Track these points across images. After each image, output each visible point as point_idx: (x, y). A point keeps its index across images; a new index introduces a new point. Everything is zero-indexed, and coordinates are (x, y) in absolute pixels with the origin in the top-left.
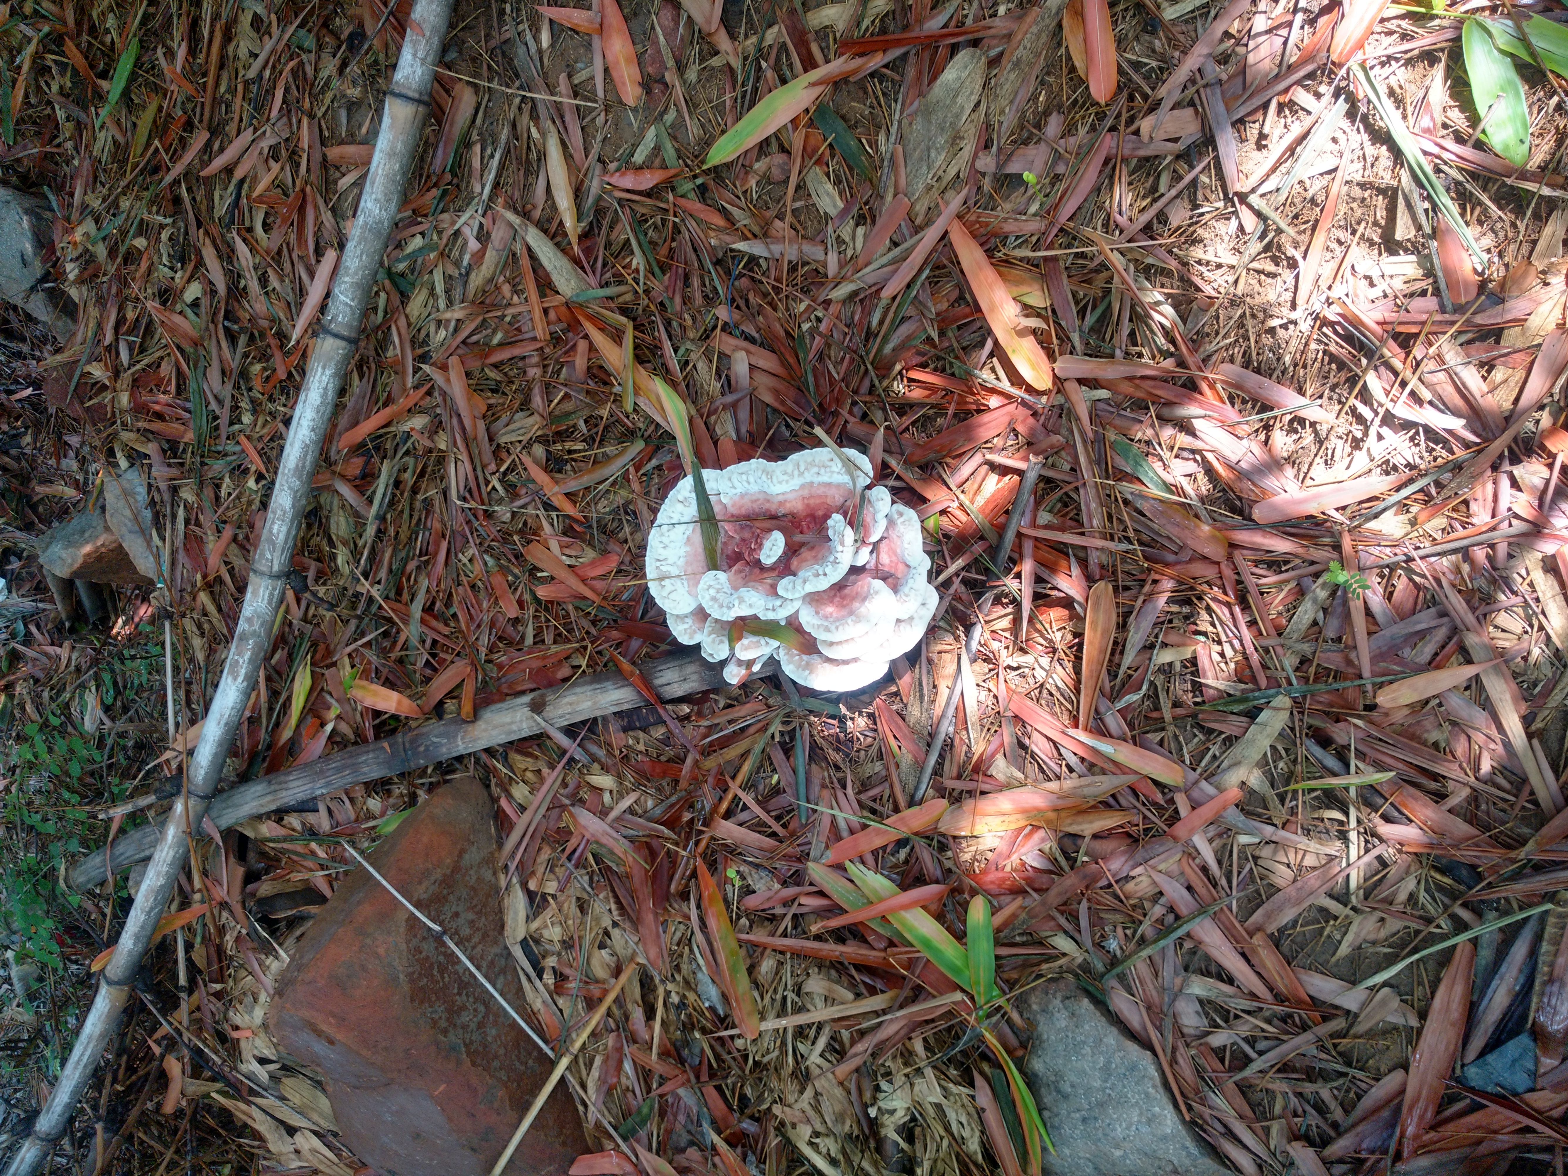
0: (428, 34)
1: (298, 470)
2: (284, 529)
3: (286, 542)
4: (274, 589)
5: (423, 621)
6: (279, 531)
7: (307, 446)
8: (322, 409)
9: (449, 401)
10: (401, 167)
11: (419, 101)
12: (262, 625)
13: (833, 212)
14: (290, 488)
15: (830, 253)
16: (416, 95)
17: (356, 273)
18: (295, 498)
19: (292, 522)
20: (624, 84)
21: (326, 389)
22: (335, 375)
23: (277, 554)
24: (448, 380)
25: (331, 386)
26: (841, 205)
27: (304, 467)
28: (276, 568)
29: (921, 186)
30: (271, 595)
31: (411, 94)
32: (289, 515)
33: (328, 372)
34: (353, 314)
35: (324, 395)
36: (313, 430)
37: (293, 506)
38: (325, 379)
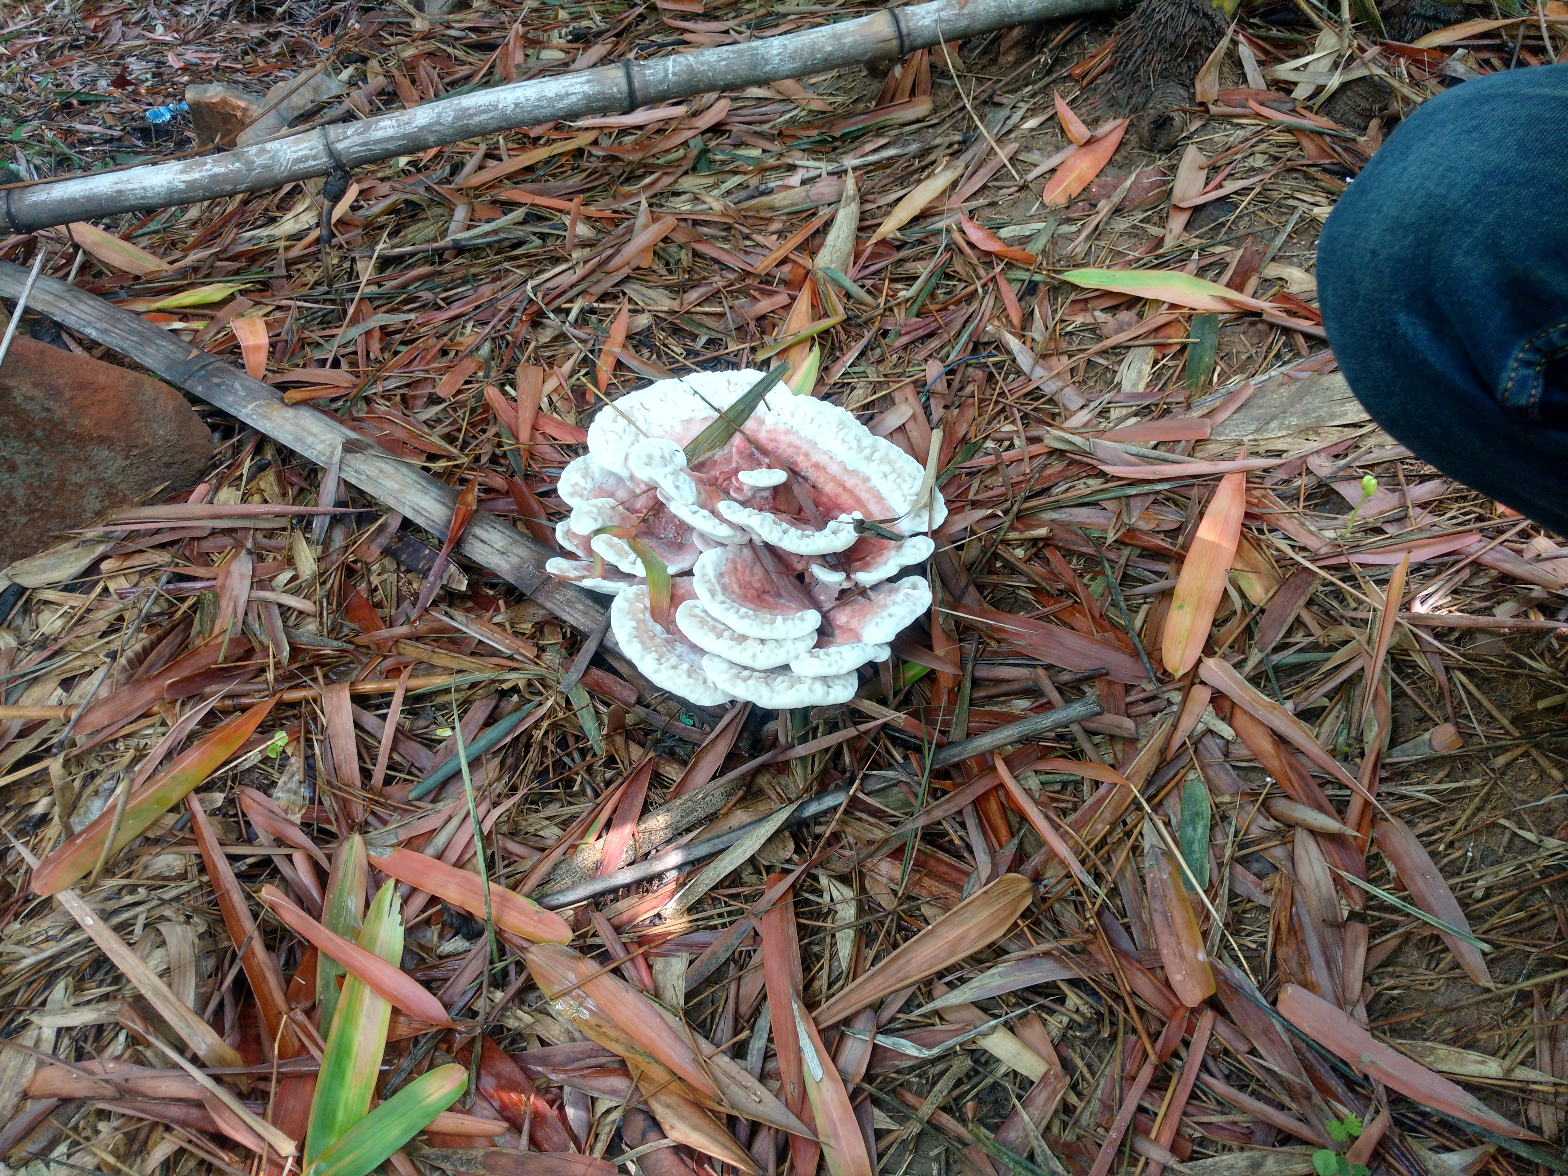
0: (965, 11)
1: (464, 113)
2: (390, 132)
3: (376, 142)
4: (315, 158)
5: (368, 333)
6: (384, 128)
7: (496, 108)
8: (544, 103)
9: (626, 238)
10: (830, 53)
11: (901, 37)
12: (265, 167)
13: (1127, 387)
14: (439, 115)
15: (1085, 411)
16: (905, 31)
17: (702, 64)
18: (432, 125)
19: (404, 136)
20: (1059, 185)
21: (568, 95)
22: (588, 97)
23: (358, 139)
24: (646, 227)
25: (574, 99)
26: (1141, 388)
27: (471, 116)
28: (340, 146)
29: (1233, 436)
30: (306, 158)
31: (903, 24)
32: (409, 129)
33: (586, 88)
34: (661, 82)
35: (560, 97)
36: (517, 105)
37: (421, 129)
38: (578, 89)
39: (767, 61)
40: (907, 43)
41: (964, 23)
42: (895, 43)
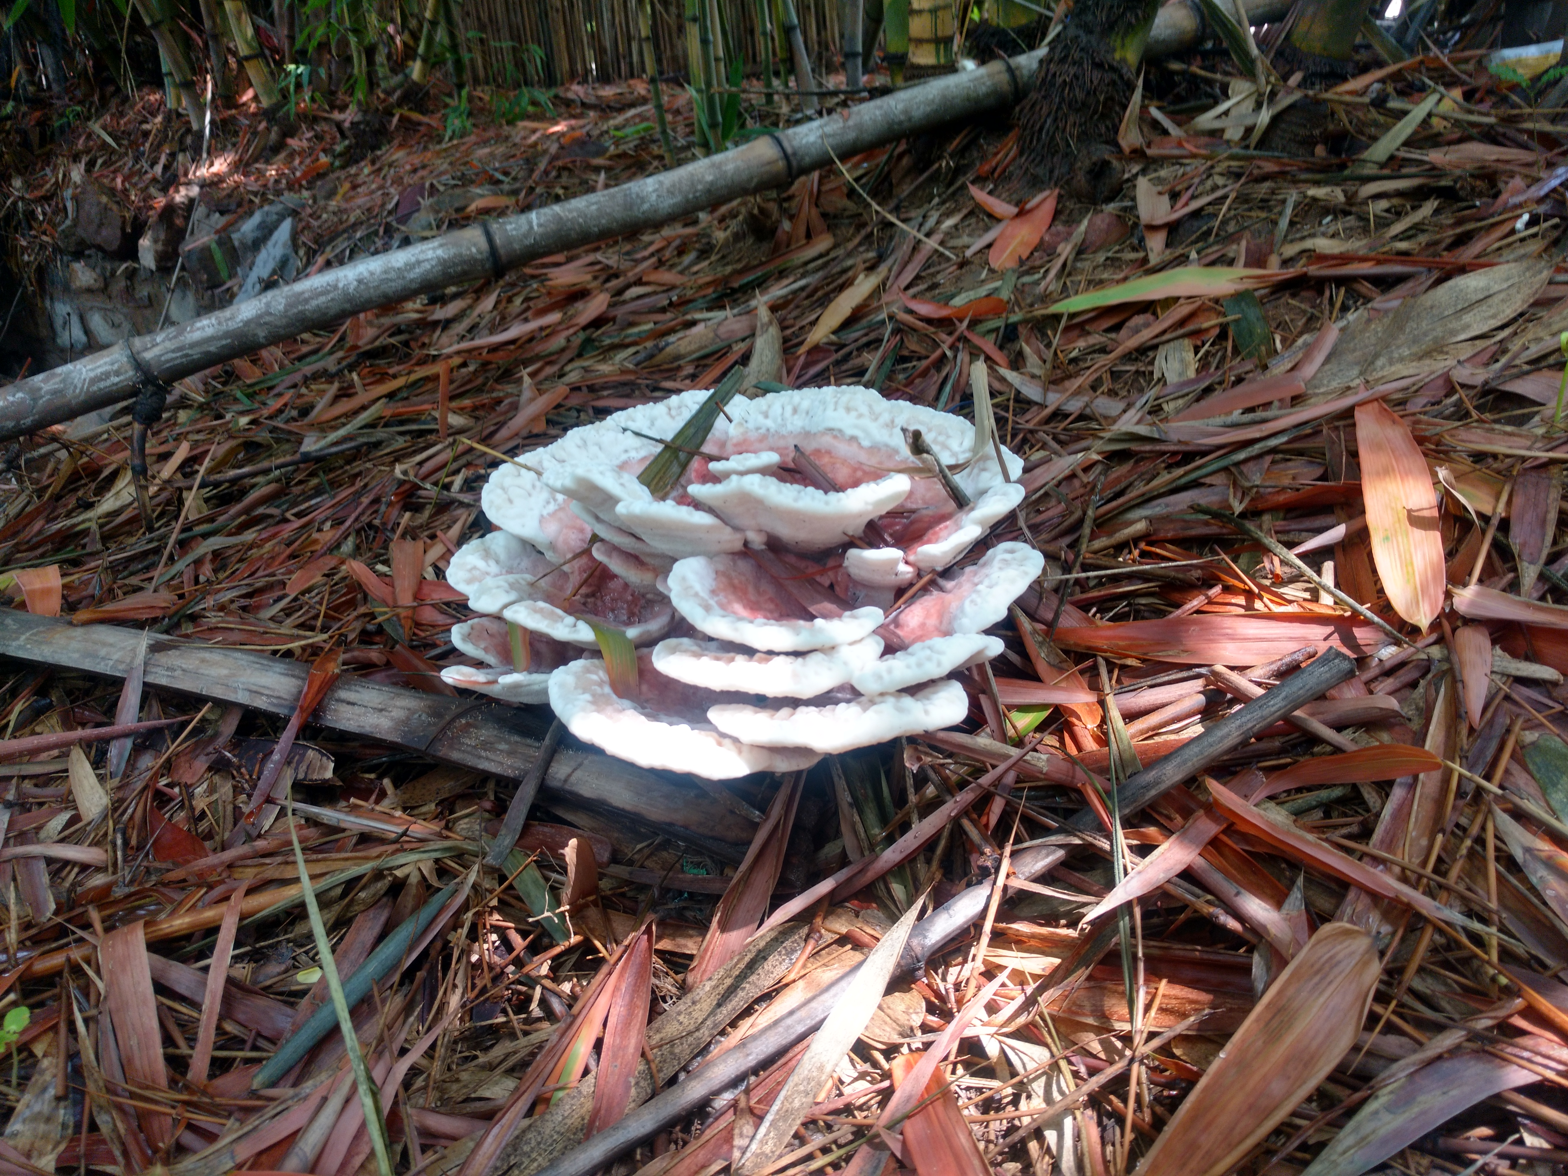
2: (209, 332)
3: (192, 345)
4: (117, 373)
5: (198, 563)
6: (203, 328)
11: (786, 156)
12: (55, 392)
13: (1172, 378)
14: (268, 305)
15: (1131, 412)
16: (789, 150)
17: (570, 211)
18: (259, 316)
19: (227, 334)
20: (1003, 251)
21: (419, 262)
22: (442, 262)
23: (169, 345)
25: (427, 266)
26: (1191, 374)
27: (306, 301)
28: (148, 355)
29: (1334, 384)
30: (107, 375)
31: (786, 144)
32: (232, 325)
33: (440, 252)
34: (525, 236)
35: (410, 266)
36: (360, 281)
37: (247, 323)
38: (430, 254)
39: (643, 200)
40: (794, 163)
41: (851, 136)
42: (781, 164)
